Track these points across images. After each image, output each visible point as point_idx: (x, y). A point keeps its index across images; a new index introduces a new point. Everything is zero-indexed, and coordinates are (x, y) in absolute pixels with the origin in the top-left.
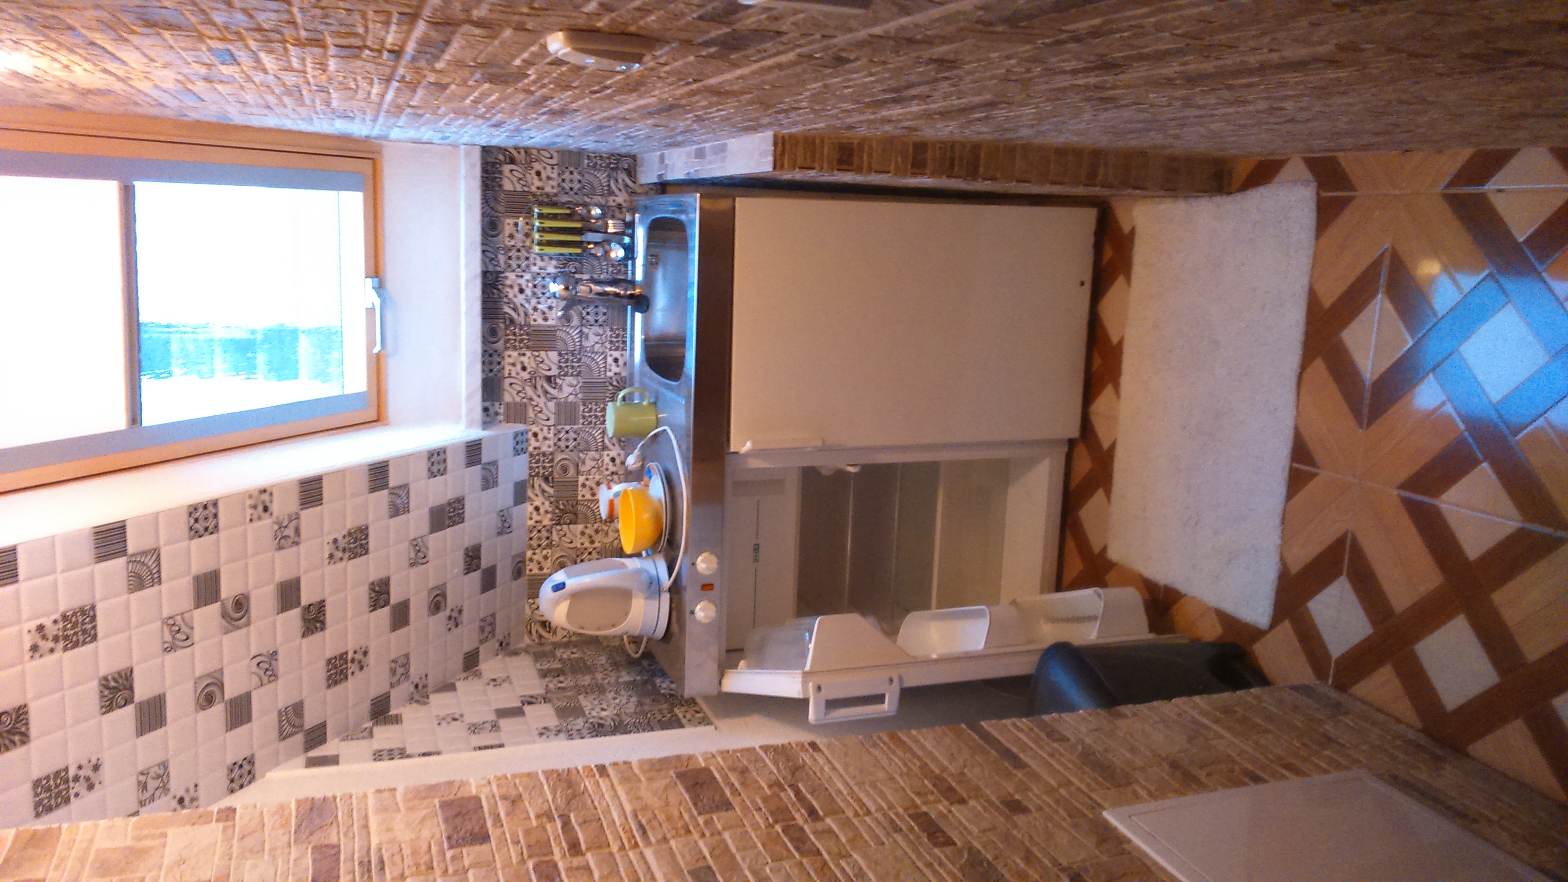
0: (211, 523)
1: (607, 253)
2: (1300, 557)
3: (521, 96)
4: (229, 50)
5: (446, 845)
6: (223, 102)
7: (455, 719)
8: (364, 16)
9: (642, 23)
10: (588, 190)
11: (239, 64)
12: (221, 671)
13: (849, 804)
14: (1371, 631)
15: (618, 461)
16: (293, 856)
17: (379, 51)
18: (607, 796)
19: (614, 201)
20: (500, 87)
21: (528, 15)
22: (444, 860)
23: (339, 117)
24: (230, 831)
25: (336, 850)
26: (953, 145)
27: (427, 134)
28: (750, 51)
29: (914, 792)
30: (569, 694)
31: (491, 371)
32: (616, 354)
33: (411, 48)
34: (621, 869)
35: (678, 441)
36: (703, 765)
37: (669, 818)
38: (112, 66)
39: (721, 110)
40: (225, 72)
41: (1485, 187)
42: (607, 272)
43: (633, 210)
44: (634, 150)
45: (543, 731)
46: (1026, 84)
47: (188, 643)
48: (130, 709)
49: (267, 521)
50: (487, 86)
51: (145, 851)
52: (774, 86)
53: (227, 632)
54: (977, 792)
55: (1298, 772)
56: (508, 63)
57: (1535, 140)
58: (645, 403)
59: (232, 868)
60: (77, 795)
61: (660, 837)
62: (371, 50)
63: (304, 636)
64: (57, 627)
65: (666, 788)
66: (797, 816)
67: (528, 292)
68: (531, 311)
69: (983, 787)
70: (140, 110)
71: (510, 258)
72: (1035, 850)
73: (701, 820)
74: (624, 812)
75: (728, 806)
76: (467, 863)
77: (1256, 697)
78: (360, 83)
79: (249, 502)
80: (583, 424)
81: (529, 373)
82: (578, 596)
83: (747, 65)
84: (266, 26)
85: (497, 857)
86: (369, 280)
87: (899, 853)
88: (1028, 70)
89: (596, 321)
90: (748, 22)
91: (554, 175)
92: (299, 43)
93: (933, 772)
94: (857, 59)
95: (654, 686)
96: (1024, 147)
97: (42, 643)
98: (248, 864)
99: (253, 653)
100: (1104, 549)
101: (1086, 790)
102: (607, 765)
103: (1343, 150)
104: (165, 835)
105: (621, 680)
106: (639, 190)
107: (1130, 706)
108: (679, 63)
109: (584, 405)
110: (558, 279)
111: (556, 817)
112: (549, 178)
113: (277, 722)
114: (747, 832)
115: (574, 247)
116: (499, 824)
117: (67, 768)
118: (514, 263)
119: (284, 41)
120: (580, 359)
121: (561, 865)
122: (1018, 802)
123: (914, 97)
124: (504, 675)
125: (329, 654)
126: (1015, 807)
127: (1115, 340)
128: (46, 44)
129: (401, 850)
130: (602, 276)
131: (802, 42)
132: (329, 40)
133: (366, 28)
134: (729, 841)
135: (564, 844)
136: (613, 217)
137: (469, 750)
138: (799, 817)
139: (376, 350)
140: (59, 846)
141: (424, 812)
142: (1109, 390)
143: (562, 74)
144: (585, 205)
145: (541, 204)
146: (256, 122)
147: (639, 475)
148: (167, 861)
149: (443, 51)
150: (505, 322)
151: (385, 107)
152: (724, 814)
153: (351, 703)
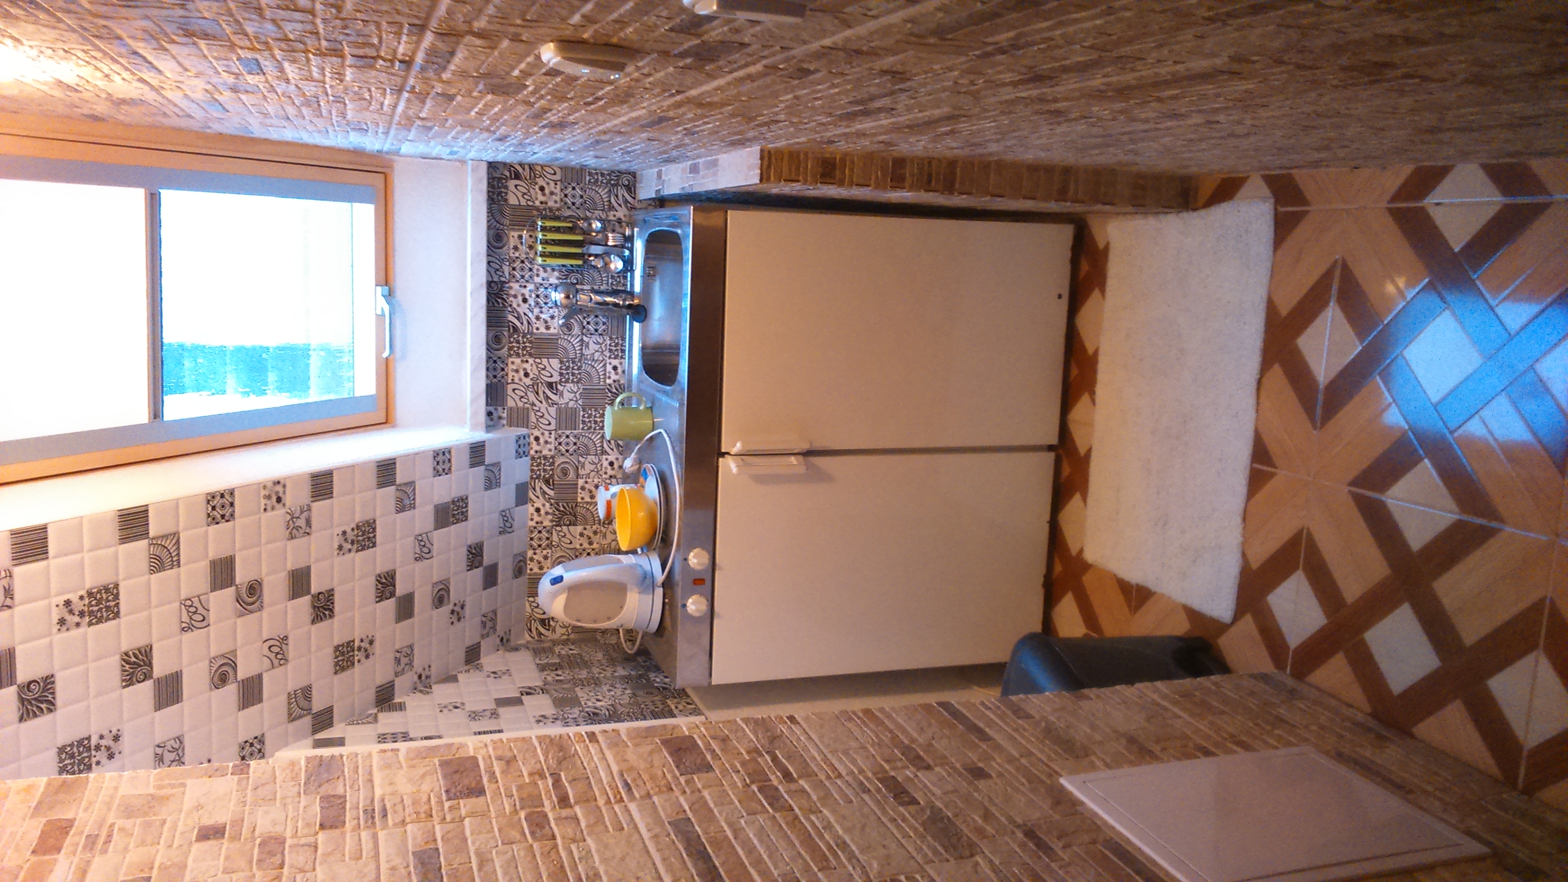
0: (228, 511)
1: (606, 265)
2: (1260, 554)
3: (521, 108)
4: (257, 60)
5: (444, 797)
6: (246, 113)
7: (456, 707)
8: (378, 26)
9: (622, 35)
10: (589, 205)
11: (264, 74)
12: (234, 652)
13: (822, 769)
14: (1326, 622)
15: (616, 466)
16: (302, 805)
17: (392, 61)
18: (595, 759)
19: (614, 216)
20: (501, 99)
21: (523, 27)
22: (443, 810)
23: (354, 129)
24: (244, 783)
25: (343, 799)
26: (930, 160)
27: (436, 149)
28: (721, 63)
29: (884, 760)
30: (565, 686)
31: (495, 377)
32: (615, 362)
33: (420, 58)
34: (607, 819)
35: (672, 442)
36: (687, 733)
37: (653, 778)
38: (148, 76)
39: (708, 123)
40: (251, 82)
41: (1425, 201)
42: (608, 284)
43: (632, 225)
44: (634, 167)
45: (540, 718)
46: (976, 96)
47: (204, 624)
48: (149, 684)
49: (280, 511)
50: (489, 97)
51: (167, 798)
52: (750, 98)
53: (241, 615)
54: (943, 761)
55: (1246, 747)
56: (508, 73)
57: (1465, 156)
58: (641, 408)
59: (246, 812)
60: (98, 763)
61: (643, 793)
62: (384, 60)
63: (313, 622)
64: (82, 603)
65: (651, 753)
66: (772, 777)
67: (531, 301)
68: (534, 320)
69: (948, 755)
70: (165, 121)
71: (514, 269)
72: (993, 810)
73: (682, 780)
74: (611, 773)
75: (709, 768)
76: (463, 812)
77: (1215, 684)
78: (373, 94)
79: (263, 492)
80: (583, 429)
81: (532, 379)
82: (575, 589)
83: (722, 76)
84: (291, 37)
85: (491, 809)
86: (379, 289)
87: (866, 810)
88: (972, 83)
89: (596, 330)
90: (713, 34)
91: (558, 191)
92: (320, 53)
93: (903, 742)
94: (817, 71)
95: (648, 680)
96: (998, 163)
97: (68, 617)
98: (260, 812)
99: (265, 637)
100: (1081, 551)
101: (1045, 760)
102: (597, 732)
103: (1297, 167)
104: (183, 785)
105: (616, 674)
106: (637, 205)
107: (1094, 689)
108: (660, 75)
109: (584, 411)
110: (559, 289)
111: (547, 775)
112: (552, 193)
113: (285, 704)
114: (725, 791)
115: (578, 259)
116: (494, 781)
117: (90, 736)
118: (517, 275)
119: (306, 51)
120: (581, 366)
121: (551, 816)
122: (981, 769)
123: (880, 110)
124: (504, 669)
125: (337, 641)
126: (978, 773)
127: (1090, 351)
128: (93, 53)
129: (403, 801)
130: (602, 288)
131: (765, 53)
132: (347, 50)
133: (380, 38)
134: (708, 798)
135: (554, 798)
136: (613, 231)
137: (469, 735)
138: (775, 779)
139: (386, 354)
140: (87, 793)
141: (425, 769)
142: (1085, 398)
143: (557, 85)
144: (586, 219)
145: (544, 218)
146: (274, 135)
147: (635, 478)
148: (187, 806)
149: (449, 62)
150: (509, 330)
151: (397, 118)
152: (704, 775)
153: (357, 689)
